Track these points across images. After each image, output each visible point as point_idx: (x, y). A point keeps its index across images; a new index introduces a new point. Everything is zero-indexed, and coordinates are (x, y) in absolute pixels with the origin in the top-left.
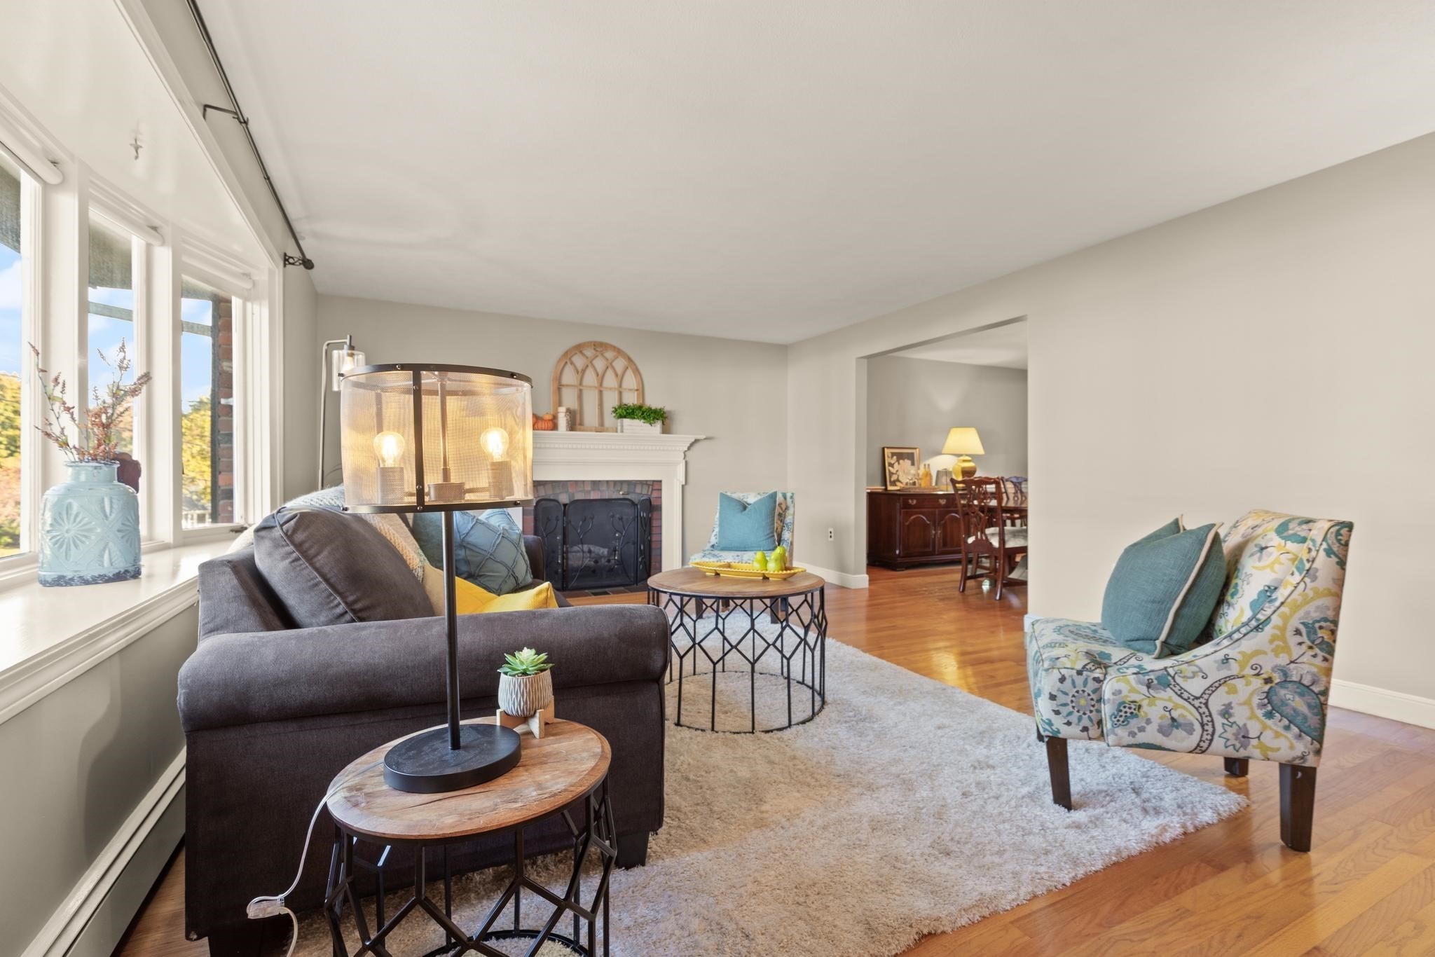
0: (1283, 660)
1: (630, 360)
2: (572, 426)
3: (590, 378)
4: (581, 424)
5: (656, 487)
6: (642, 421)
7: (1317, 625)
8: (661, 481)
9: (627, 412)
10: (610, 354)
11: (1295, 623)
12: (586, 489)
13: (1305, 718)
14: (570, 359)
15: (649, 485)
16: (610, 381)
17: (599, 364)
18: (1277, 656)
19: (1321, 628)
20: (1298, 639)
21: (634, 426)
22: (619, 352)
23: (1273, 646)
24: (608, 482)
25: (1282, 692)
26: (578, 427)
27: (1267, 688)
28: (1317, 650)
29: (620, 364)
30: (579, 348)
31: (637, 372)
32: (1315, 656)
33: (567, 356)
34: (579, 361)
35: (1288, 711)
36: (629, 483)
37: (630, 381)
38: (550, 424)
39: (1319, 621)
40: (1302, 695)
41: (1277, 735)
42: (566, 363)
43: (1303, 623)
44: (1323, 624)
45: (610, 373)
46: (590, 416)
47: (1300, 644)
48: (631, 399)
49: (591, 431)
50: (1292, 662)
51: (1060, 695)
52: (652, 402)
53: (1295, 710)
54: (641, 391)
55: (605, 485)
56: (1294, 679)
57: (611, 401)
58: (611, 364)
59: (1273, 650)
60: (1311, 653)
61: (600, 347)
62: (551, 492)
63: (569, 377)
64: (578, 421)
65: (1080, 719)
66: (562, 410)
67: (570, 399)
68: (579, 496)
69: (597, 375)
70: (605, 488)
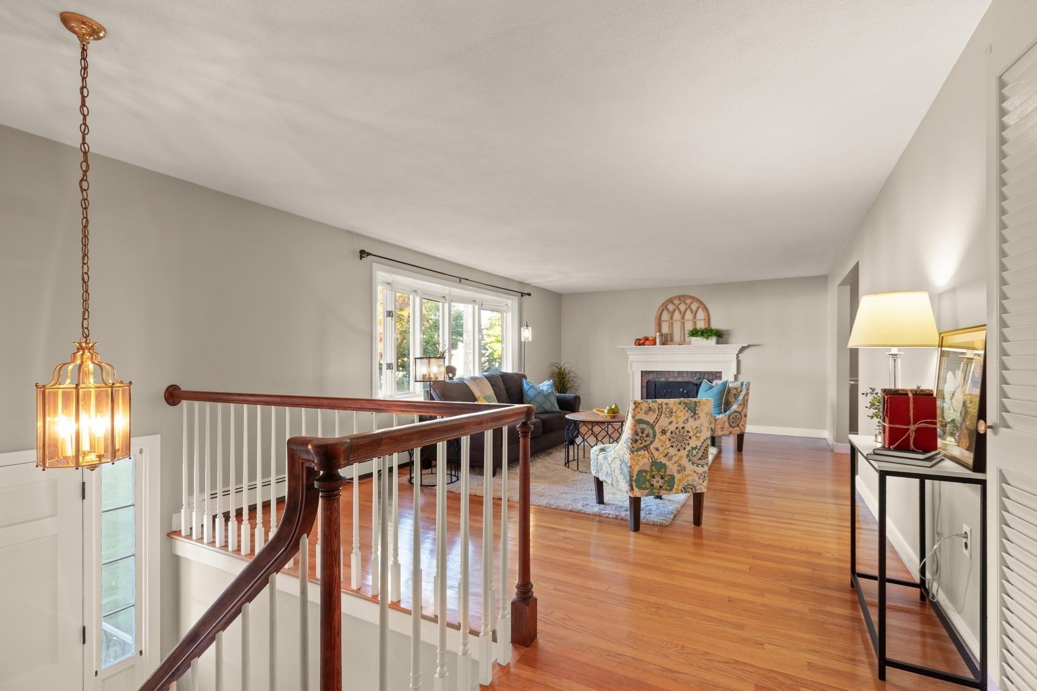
1: (700, 302)
2: (664, 343)
3: (677, 316)
4: (672, 340)
5: (717, 376)
6: (704, 337)
8: (721, 372)
9: (694, 333)
10: (688, 301)
12: (675, 375)
14: (666, 307)
15: (713, 374)
16: (689, 315)
17: (682, 307)
21: (698, 341)
22: (694, 299)
24: (687, 372)
26: (668, 343)
29: (694, 306)
30: (670, 301)
31: (706, 309)
33: (664, 307)
34: (671, 307)
36: (700, 373)
37: (701, 314)
38: (651, 342)
42: (663, 309)
45: (688, 312)
46: (677, 336)
48: (701, 325)
49: (676, 344)
52: (715, 325)
54: (708, 319)
55: (686, 373)
57: (689, 327)
58: (689, 306)
61: (682, 298)
62: (652, 378)
63: (665, 316)
64: (669, 339)
66: (658, 334)
67: (665, 329)
68: (671, 380)
69: (681, 313)
70: (685, 375)
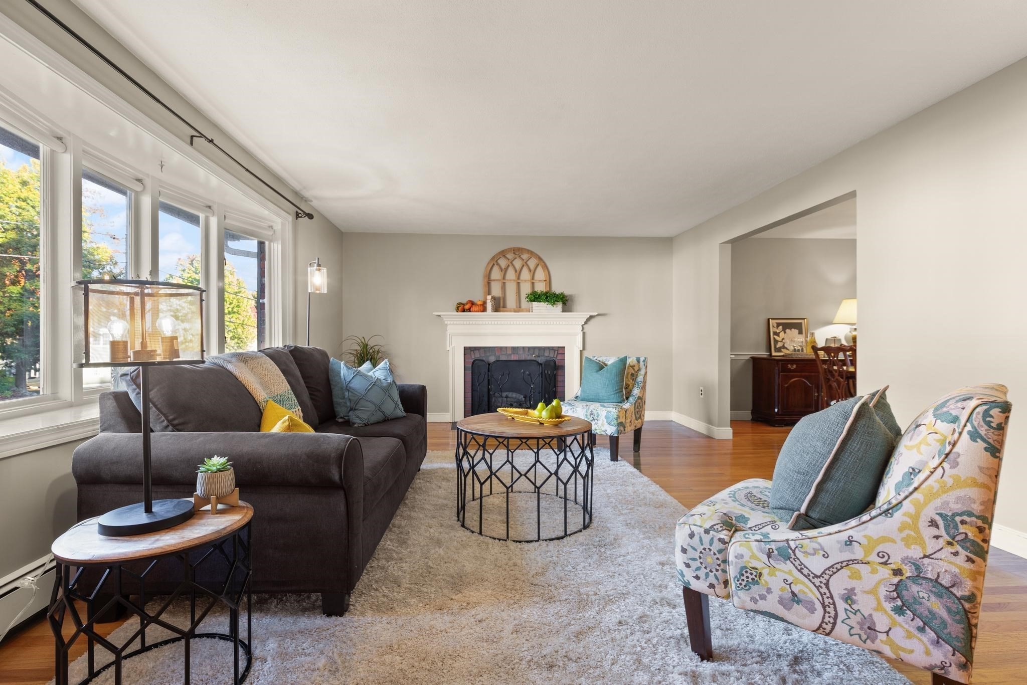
0: (915, 552)
1: (540, 259)
2: (496, 309)
3: (511, 274)
4: (504, 307)
5: (560, 352)
6: (547, 303)
7: (958, 519)
8: (564, 347)
9: (535, 297)
10: (525, 256)
11: (930, 512)
12: (508, 353)
13: (944, 624)
14: (496, 261)
15: (555, 350)
16: (526, 274)
17: (518, 264)
18: (907, 545)
19: (963, 522)
20: (934, 531)
21: (540, 307)
22: (532, 254)
23: (904, 534)
24: (523, 347)
25: (915, 588)
26: (501, 309)
27: (896, 580)
28: (958, 548)
29: (532, 263)
30: (503, 254)
31: (545, 267)
32: (956, 554)
33: (494, 261)
34: (503, 262)
35: (920, 610)
36: (539, 348)
37: (540, 274)
38: (481, 308)
39: (961, 515)
40: (939, 596)
41: (909, 636)
42: (494, 264)
43: (940, 515)
44: (965, 518)
45: (525, 270)
46: (511, 301)
47: (937, 537)
48: (540, 288)
49: (511, 312)
50: (925, 556)
51: (689, 549)
52: (557, 289)
53: (930, 612)
54: (549, 281)
55: (522, 350)
56: (929, 576)
57: (526, 289)
58: (526, 263)
59: (903, 539)
60: (950, 549)
61: (517, 251)
63: (496, 274)
64: (502, 305)
65: (707, 575)
66: (489, 297)
67: (496, 291)
68: (503, 358)
69: (516, 271)
70: (521, 352)
